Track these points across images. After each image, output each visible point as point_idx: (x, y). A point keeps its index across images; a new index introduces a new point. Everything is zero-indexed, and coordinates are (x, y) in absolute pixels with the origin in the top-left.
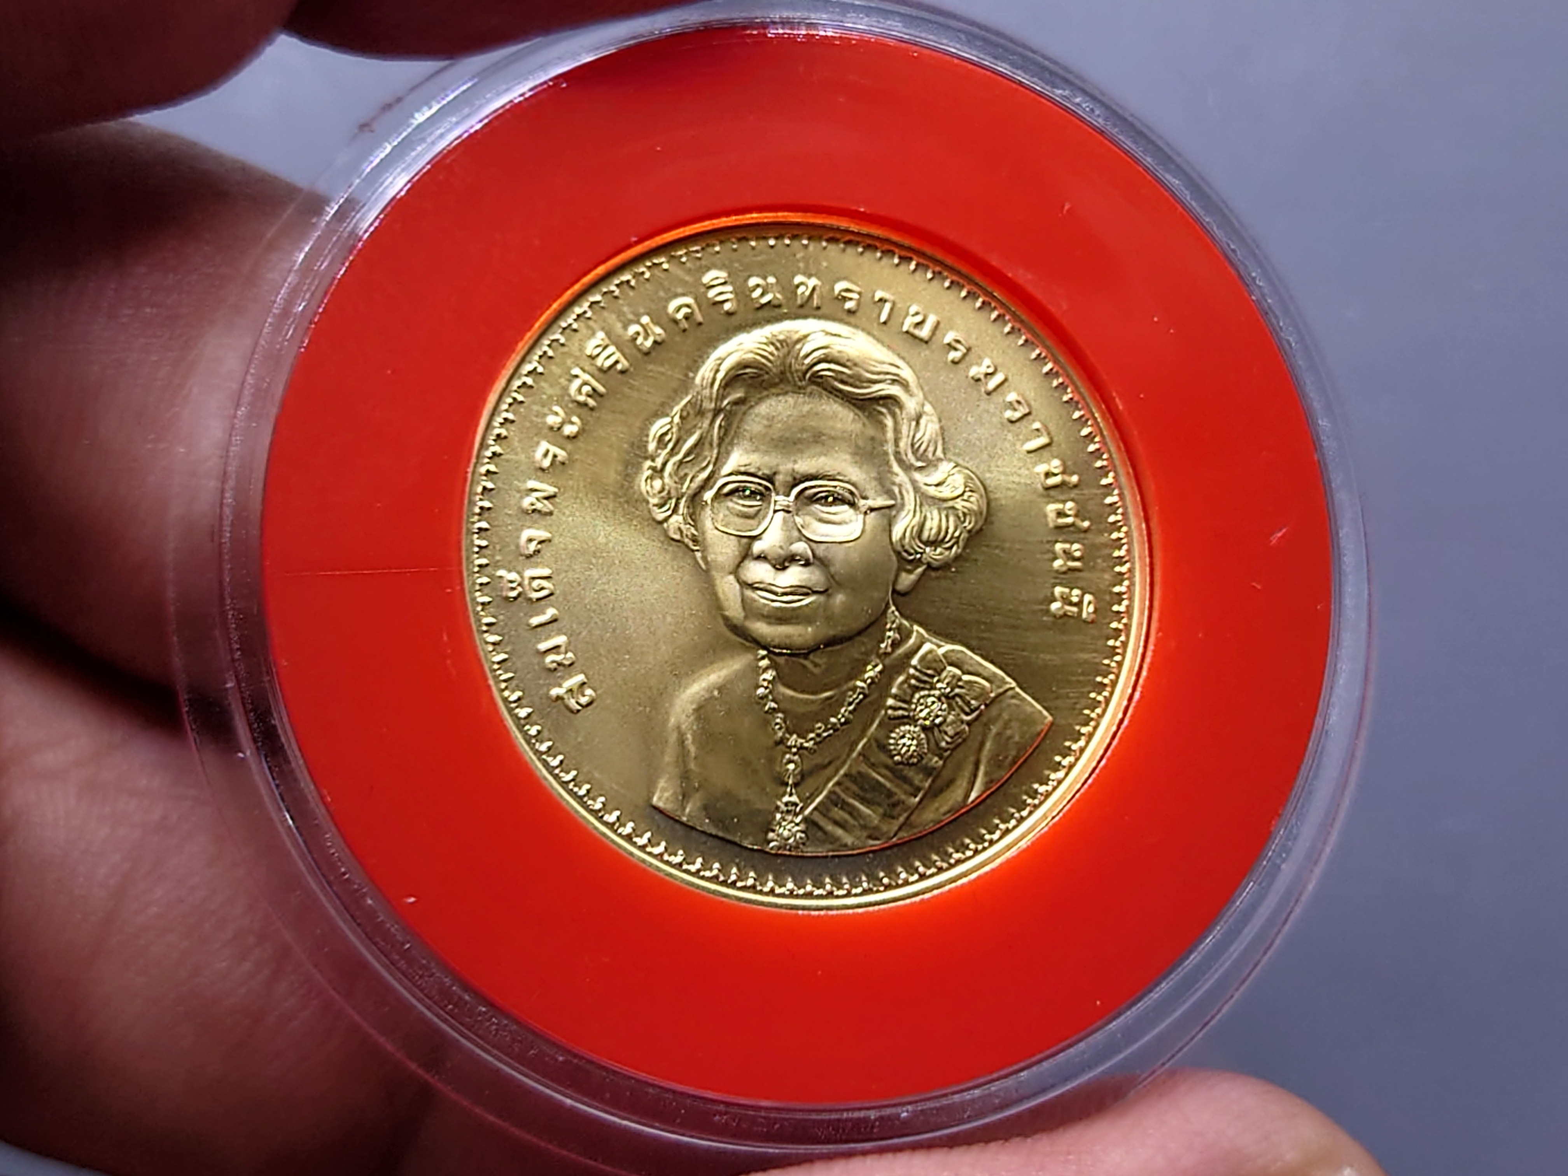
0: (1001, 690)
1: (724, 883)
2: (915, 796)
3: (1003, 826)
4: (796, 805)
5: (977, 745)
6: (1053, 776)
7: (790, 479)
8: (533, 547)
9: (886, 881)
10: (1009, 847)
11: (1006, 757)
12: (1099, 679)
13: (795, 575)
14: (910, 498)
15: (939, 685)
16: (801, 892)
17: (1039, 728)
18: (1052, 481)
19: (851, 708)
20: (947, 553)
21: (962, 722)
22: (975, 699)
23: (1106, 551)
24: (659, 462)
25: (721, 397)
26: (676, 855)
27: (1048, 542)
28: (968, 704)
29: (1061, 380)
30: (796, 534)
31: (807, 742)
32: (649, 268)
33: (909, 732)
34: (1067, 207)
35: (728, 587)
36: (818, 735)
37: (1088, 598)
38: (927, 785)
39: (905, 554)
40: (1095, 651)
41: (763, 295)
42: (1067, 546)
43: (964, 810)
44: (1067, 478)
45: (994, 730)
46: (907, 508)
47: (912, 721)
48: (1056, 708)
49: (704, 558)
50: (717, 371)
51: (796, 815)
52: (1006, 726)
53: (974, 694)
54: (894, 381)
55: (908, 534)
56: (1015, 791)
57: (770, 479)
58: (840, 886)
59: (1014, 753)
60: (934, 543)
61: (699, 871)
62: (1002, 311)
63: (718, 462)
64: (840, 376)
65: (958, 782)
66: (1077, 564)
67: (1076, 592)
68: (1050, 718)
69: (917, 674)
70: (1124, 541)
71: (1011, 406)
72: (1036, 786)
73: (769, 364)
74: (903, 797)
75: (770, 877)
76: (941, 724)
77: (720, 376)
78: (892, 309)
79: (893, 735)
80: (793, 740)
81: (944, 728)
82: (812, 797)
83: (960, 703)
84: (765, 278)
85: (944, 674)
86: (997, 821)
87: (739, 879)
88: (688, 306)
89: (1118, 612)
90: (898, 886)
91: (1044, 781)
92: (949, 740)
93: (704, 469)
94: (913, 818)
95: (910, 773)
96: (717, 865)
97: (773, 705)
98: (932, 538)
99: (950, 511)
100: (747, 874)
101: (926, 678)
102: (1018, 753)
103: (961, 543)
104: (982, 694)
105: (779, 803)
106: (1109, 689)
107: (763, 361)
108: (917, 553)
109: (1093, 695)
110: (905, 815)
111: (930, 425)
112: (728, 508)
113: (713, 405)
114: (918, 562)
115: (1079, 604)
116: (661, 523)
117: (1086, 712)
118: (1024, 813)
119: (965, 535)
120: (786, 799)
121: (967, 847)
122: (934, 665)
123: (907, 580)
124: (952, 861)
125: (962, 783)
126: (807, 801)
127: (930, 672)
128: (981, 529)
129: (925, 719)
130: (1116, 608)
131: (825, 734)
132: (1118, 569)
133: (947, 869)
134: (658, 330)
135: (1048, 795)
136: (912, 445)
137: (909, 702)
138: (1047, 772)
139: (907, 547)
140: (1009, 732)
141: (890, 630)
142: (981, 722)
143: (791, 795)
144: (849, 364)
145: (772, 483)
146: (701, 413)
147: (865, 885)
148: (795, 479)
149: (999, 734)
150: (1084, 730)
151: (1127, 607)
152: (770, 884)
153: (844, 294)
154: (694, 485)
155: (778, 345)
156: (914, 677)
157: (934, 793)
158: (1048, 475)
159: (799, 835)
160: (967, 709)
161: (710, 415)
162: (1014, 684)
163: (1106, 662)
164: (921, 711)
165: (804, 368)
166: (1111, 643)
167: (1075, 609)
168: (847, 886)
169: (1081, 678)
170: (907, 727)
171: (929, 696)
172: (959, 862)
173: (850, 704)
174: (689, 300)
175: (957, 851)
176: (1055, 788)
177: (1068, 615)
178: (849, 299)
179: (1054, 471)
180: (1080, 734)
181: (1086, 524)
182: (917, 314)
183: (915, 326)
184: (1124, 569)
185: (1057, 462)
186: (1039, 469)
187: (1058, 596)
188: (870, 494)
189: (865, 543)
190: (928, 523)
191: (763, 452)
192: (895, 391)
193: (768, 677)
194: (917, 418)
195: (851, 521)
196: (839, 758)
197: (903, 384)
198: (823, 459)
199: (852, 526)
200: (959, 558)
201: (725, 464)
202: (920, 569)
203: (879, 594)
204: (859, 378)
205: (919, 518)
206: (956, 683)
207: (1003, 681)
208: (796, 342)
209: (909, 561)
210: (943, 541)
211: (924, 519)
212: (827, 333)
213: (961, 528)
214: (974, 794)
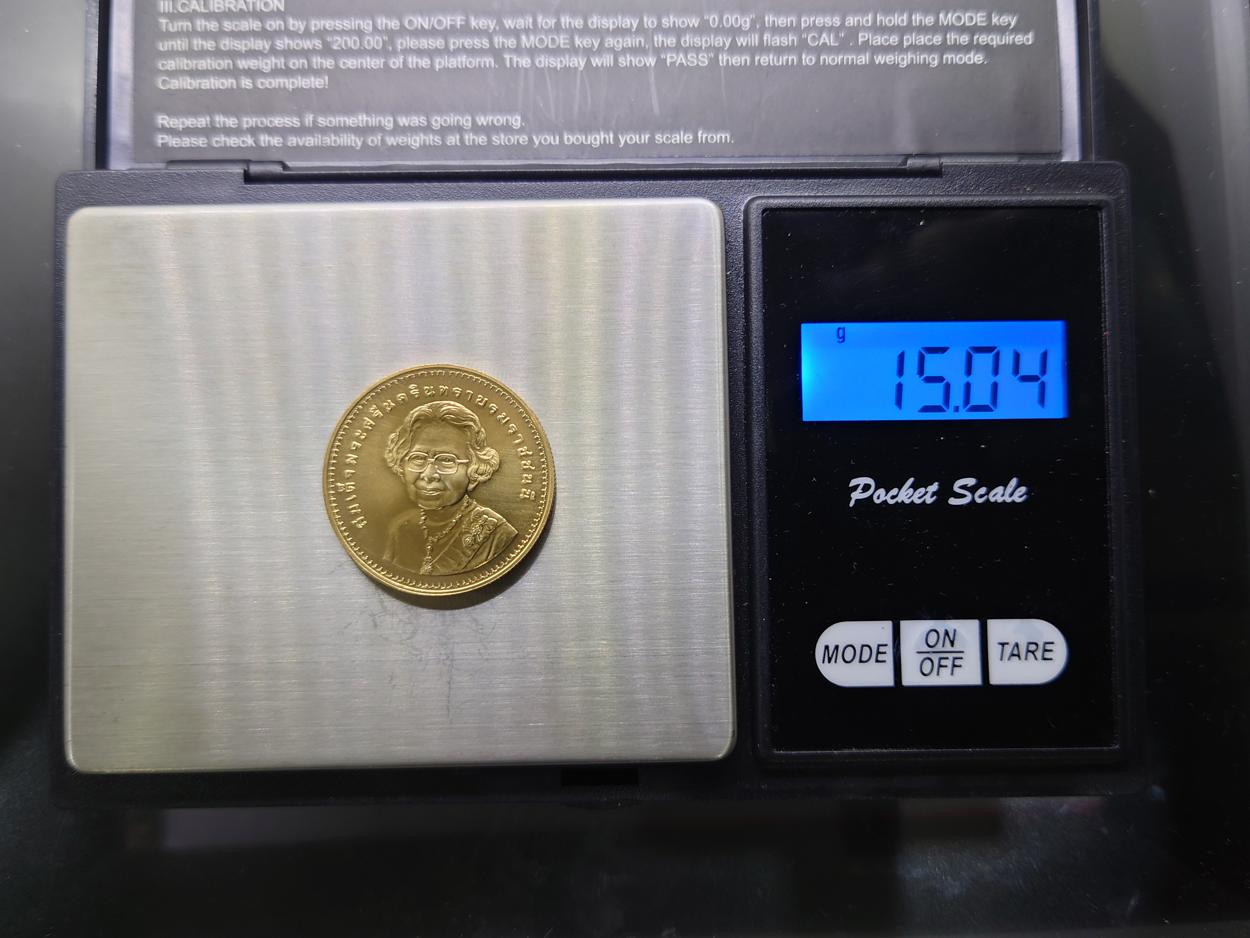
0: (501, 523)
1: (405, 584)
2: (470, 557)
3: (498, 567)
4: (429, 560)
5: (491, 541)
6: (517, 552)
7: (434, 453)
8: (349, 475)
9: (458, 584)
10: (500, 574)
11: (501, 545)
12: (535, 520)
13: (434, 485)
14: (474, 459)
15: (480, 521)
17: (513, 535)
18: (522, 454)
19: (450, 528)
20: (486, 478)
21: (487, 533)
23: (540, 477)
24: (392, 447)
25: (413, 425)
26: (391, 574)
27: (520, 474)
28: (489, 527)
30: (435, 471)
31: (435, 539)
35: (412, 488)
36: (439, 537)
37: (533, 492)
38: (474, 553)
39: (471, 478)
40: (533, 511)
41: (428, 392)
42: (527, 475)
43: (486, 562)
44: (528, 453)
45: (497, 536)
46: (473, 463)
47: (470, 533)
48: (520, 529)
49: (405, 480)
50: (412, 418)
52: (502, 534)
53: (492, 524)
54: (470, 420)
55: (473, 472)
56: (504, 556)
57: (428, 453)
58: (443, 586)
59: (504, 544)
60: (482, 475)
61: (398, 579)
62: (510, 396)
63: (411, 447)
64: (452, 419)
66: (530, 481)
67: (529, 490)
68: (517, 532)
69: (473, 517)
70: (547, 474)
71: (511, 428)
72: (511, 555)
73: (429, 415)
74: (465, 558)
76: (479, 534)
78: (472, 396)
79: (464, 537)
80: (430, 538)
82: (435, 558)
83: (487, 527)
84: (429, 386)
85: (482, 518)
87: (411, 582)
88: (403, 396)
89: (543, 498)
90: (463, 586)
91: (513, 553)
92: (482, 539)
93: (406, 450)
94: (468, 565)
95: (468, 550)
96: (404, 578)
97: (425, 527)
98: (481, 473)
99: (488, 464)
101: (476, 519)
102: (506, 543)
103: (491, 475)
104: (495, 524)
106: (538, 523)
107: (427, 414)
108: (475, 478)
109: (532, 525)
110: (466, 563)
111: (482, 435)
112: (413, 463)
113: (410, 429)
114: (476, 481)
115: (529, 495)
116: (391, 467)
117: (530, 530)
118: (506, 563)
119: (492, 472)
120: (427, 557)
121: (486, 574)
122: (479, 514)
123: (471, 486)
124: (481, 578)
125: (486, 553)
126: (433, 558)
127: (477, 517)
128: (498, 469)
129: (474, 532)
130: (542, 496)
131: (441, 537)
132: (544, 483)
133: (479, 581)
134: (393, 404)
135: (514, 558)
136: (476, 441)
137: (470, 527)
138: (515, 550)
139: (472, 476)
141: (465, 503)
142: (493, 533)
143: (429, 556)
144: (455, 415)
145: (428, 455)
146: (406, 431)
147: (452, 585)
150: (528, 537)
151: (546, 496)
152: (420, 585)
153: (456, 391)
154: (402, 455)
155: (433, 409)
157: (476, 556)
158: (522, 451)
159: (430, 569)
160: (489, 529)
161: (409, 432)
163: (538, 514)
164: (473, 530)
165: (440, 416)
166: (540, 508)
167: (528, 497)
168: (445, 586)
169: (529, 519)
171: (476, 525)
172: (483, 579)
174: (404, 394)
175: (483, 575)
176: (517, 555)
177: (525, 498)
178: (457, 393)
179: (524, 450)
180: (527, 538)
181: (534, 468)
182: (480, 398)
183: (479, 402)
184: (546, 483)
185: (525, 447)
186: (519, 450)
187: (523, 492)
188: (461, 458)
189: (458, 473)
190: (480, 468)
191: (426, 445)
192: (471, 423)
193: (423, 518)
194: (478, 432)
195: (454, 467)
196: (445, 544)
197: (473, 420)
198: (445, 447)
199: (454, 469)
200: (489, 479)
201: (413, 448)
202: (476, 483)
203: (462, 491)
204: (459, 419)
205: (477, 467)
206: (486, 520)
207: (502, 520)
208: (439, 408)
209: (473, 481)
210: (484, 474)
211: (479, 466)
212: (449, 405)
213: (491, 469)
214: (489, 557)
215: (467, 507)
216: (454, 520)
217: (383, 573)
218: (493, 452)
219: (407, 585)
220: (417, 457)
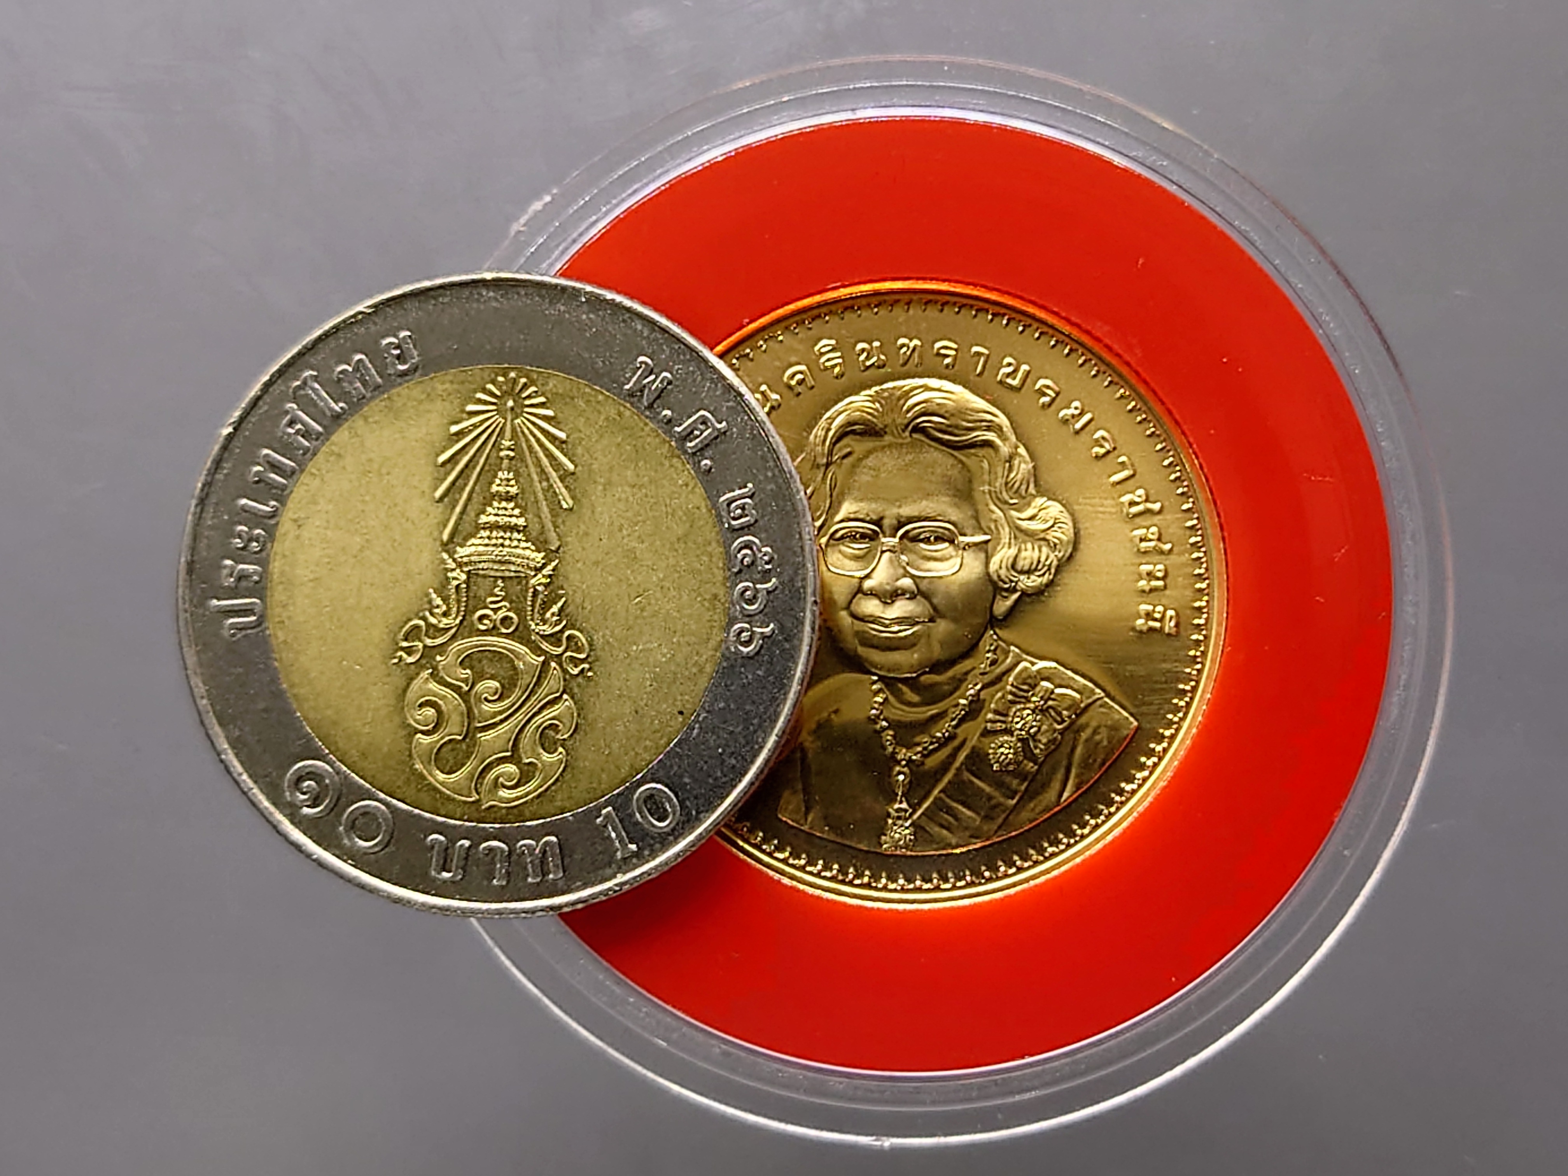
0: (1090, 701)
1: (843, 882)
2: (1013, 798)
3: (1093, 822)
4: (906, 811)
5: (1069, 750)
6: (1138, 775)
7: (895, 522)
9: (987, 874)
10: (1097, 840)
11: (1095, 761)
12: (1181, 686)
13: (901, 608)
14: (1005, 532)
15: (1034, 699)
16: (911, 886)
17: (1125, 732)
18: (1135, 510)
19: (954, 723)
20: (1040, 580)
21: (1055, 730)
22: (1066, 709)
23: (1187, 570)
25: (830, 453)
26: (800, 859)
27: (1133, 564)
28: (1060, 714)
29: (1144, 416)
30: (901, 571)
31: (915, 754)
32: (765, 341)
33: (1007, 742)
34: (1141, 262)
36: (925, 749)
37: (1170, 613)
38: (1023, 788)
39: (1001, 583)
40: (1176, 661)
41: (868, 358)
42: (1150, 567)
43: (1056, 809)
44: (1149, 505)
45: (1084, 736)
46: (1003, 541)
47: (1009, 732)
48: (1142, 714)
50: (829, 430)
51: (906, 819)
52: (1095, 732)
53: (1065, 705)
54: (989, 429)
55: (1004, 566)
56: (1104, 790)
57: (878, 522)
58: (946, 880)
59: (1102, 756)
61: (820, 872)
62: (1090, 356)
63: (833, 508)
64: (939, 426)
65: (1052, 785)
66: (1160, 583)
67: (1160, 608)
68: (1136, 724)
69: (1014, 690)
70: (1204, 560)
71: (1098, 443)
72: (1123, 785)
73: (875, 420)
74: (1002, 800)
75: (884, 875)
76: (1036, 733)
77: (831, 434)
78: (986, 362)
79: (993, 745)
80: (903, 754)
81: (1039, 737)
83: (1053, 714)
84: (870, 343)
85: (1038, 689)
86: (1087, 817)
87: (856, 877)
88: (801, 372)
89: (1199, 625)
90: (998, 879)
91: (1130, 780)
92: (1042, 747)
93: (818, 517)
94: (1011, 817)
95: (1008, 779)
96: (836, 866)
97: (884, 723)
98: (1026, 568)
99: (1042, 543)
100: (863, 872)
101: (1022, 693)
102: (1107, 755)
103: (1053, 571)
104: (1073, 706)
105: (891, 810)
106: (1189, 695)
107: (869, 417)
108: (1012, 581)
109: (1175, 701)
110: (1003, 816)
111: (1023, 466)
112: (840, 551)
113: (825, 460)
114: (1014, 590)
115: (1161, 620)
117: (1170, 716)
118: (1113, 809)
119: (1055, 563)
120: (896, 806)
121: (1060, 842)
122: (1029, 681)
123: (1002, 606)
124: (1047, 855)
125: (1056, 785)
126: (914, 808)
127: (1025, 687)
128: (1071, 556)
129: (1021, 730)
130: (1196, 621)
131: (931, 747)
132: (1198, 586)
133: (1042, 862)
134: (775, 396)
135: (1134, 792)
136: (1006, 484)
137: (1006, 716)
138: (1133, 772)
139: (1003, 577)
140: (1098, 737)
141: (988, 651)
142: (1073, 729)
143: (901, 802)
144: (947, 415)
145: (880, 527)
146: (815, 467)
147: (968, 878)
148: (899, 522)
149: (1087, 741)
150: (1167, 733)
151: (1207, 619)
152: (884, 881)
153: (943, 351)
155: (883, 402)
156: (1011, 693)
157: (1030, 795)
158: (1132, 504)
159: (908, 837)
160: (1059, 719)
161: (823, 469)
162: (1103, 694)
163: (1188, 670)
164: (1017, 723)
165: (906, 421)
166: (1191, 653)
167: (1158, 624)
168: (952, 880)
169: (1164, 686)
170: (1006, 738)
171: (1024, 709)
172: (1053, 855)
173: (953, 720)
174: (803, 368)
175: (1051, 845)
176: (1140, 786)
177: (1151, 630)
178: (947, 356)
179: (1138, 500)
180: (1163, 737)
181: (1168, 547)
182: (1010, 365)
183: (1008, 375)
184: (1203, 585)
185: (1141, 492)
186: (1123, 499)
187: (1142, 613)
188: (968, 531)
189: (964, 575)
190: (1023, 554)
191: (871, 500)
192: (991, 436)
193: (879, 699)
194: (1010, 459)
195: (951, 557)
196: (945, 767)
197: (998, 429)
198: (924, 503)
199: (951, 561)
200: (1050, 584)
201: (837, 512)
202: (1015, 596)
203: (978, 620)
204: (957, 427)
205: (1013, 551)
206: (1049, 696)
207: (1093, 692)
208: (899, 399)
209: (1006, 590)
210: (1036, 570)
211: (1019, 550)
212: (927, 388)
213: (1052, 556)
214: (1066, 795)
215: (994, 663)
216: (963, 701)
217: (781, 856)
218: (1055, 509)
219: (851, 883)
220: (853, 537)
